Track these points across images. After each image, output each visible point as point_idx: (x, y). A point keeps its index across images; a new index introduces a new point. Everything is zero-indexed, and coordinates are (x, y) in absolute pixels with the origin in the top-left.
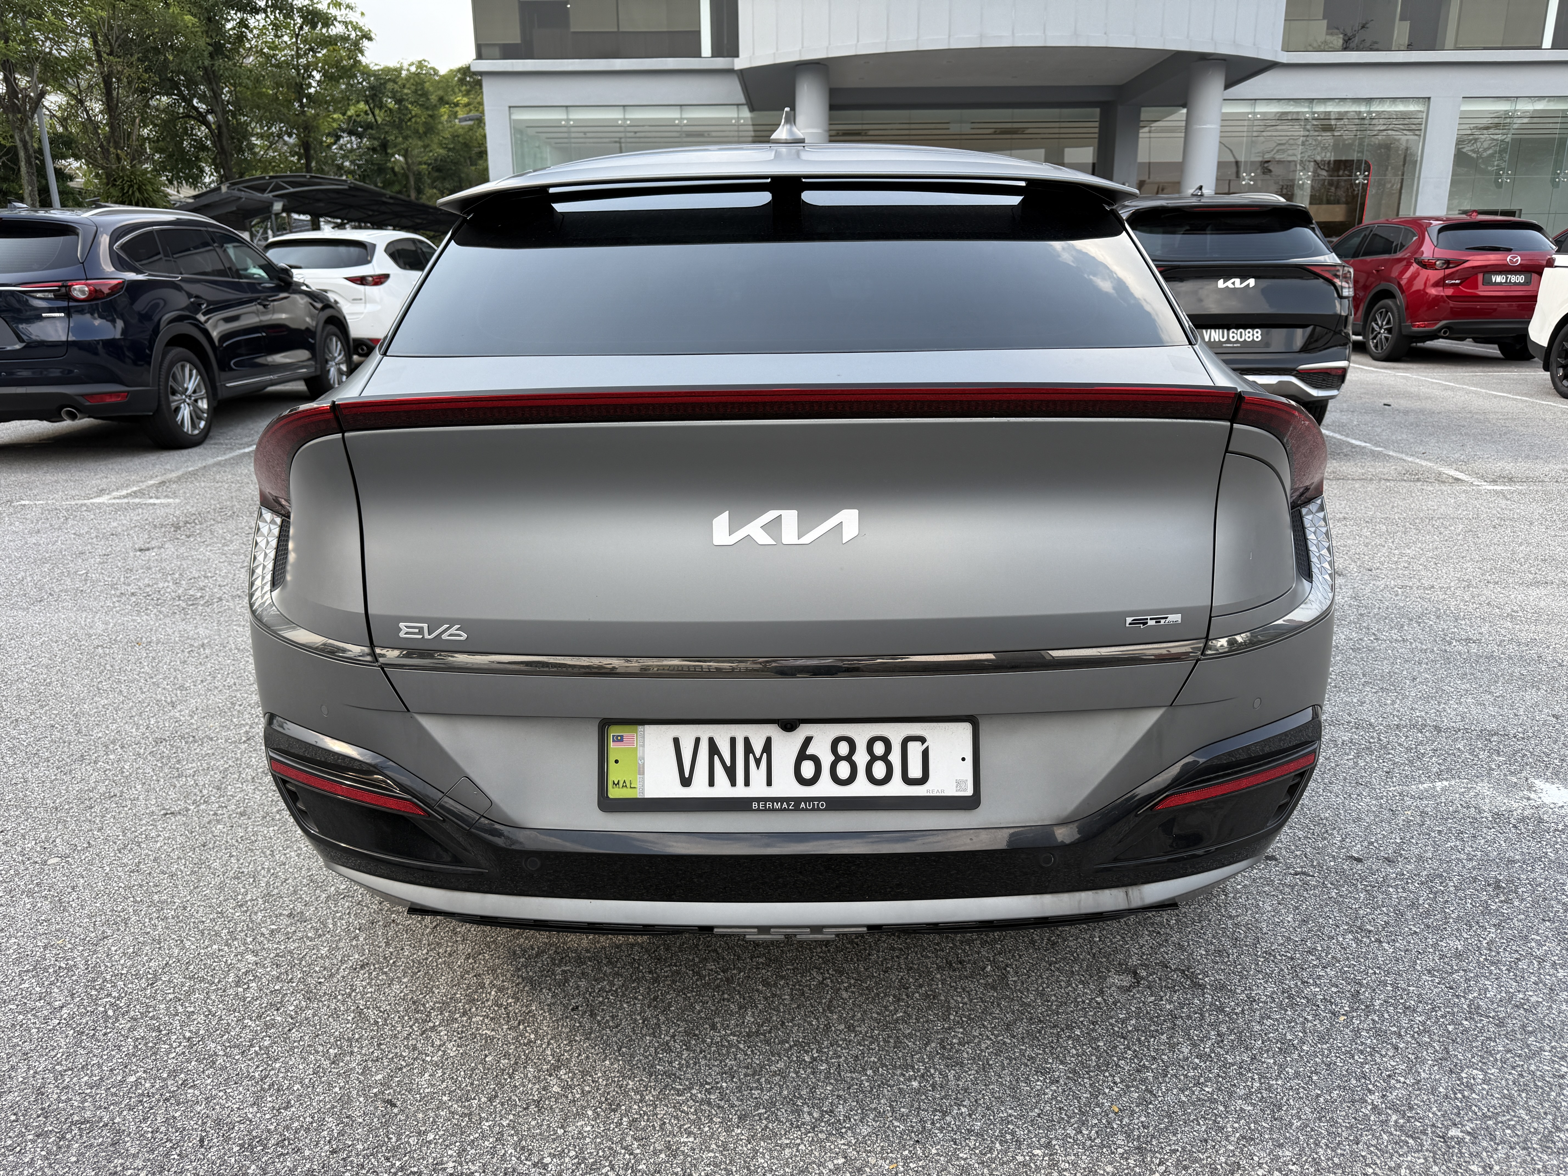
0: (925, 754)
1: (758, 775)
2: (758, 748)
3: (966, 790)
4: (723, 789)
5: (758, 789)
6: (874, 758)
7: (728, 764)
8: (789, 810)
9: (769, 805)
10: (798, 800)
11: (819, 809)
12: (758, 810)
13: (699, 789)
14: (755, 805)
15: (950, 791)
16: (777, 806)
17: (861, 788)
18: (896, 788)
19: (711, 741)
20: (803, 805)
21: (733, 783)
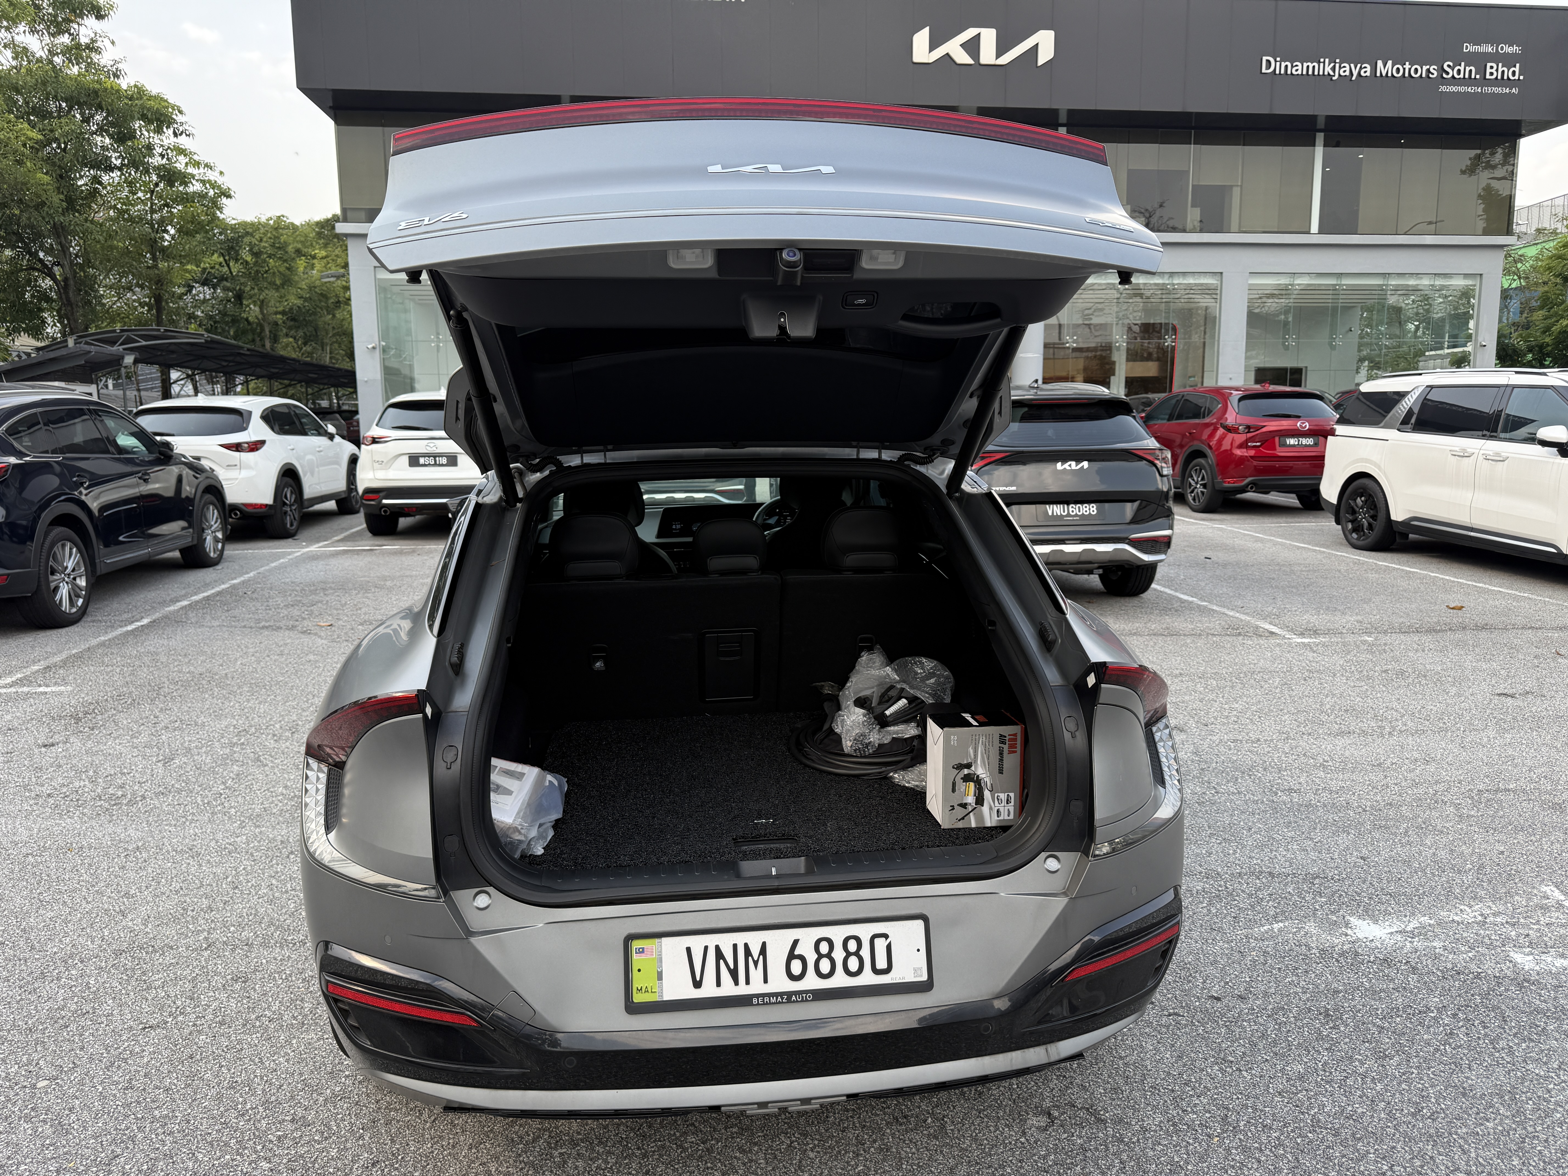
0: (889, 948)
1: (756, 974)
2: (755, 951)
3: (921, 976)
4: (728, 989)
5: (757, 986)
6: (849, 954)
7: (732, 967)
8: (783, 1003)
9: (767, 999)
10: (790, 994)
11: (807, 1000)
12: (758, 1004)
13: (709, 990)
14: (755, 1001)
15: (910, 978)
16: (773, 1000)
17: (840, 980)
18: (868, 978)
19: (717, 948)
20: (794, 998)
21: (736, 983)
